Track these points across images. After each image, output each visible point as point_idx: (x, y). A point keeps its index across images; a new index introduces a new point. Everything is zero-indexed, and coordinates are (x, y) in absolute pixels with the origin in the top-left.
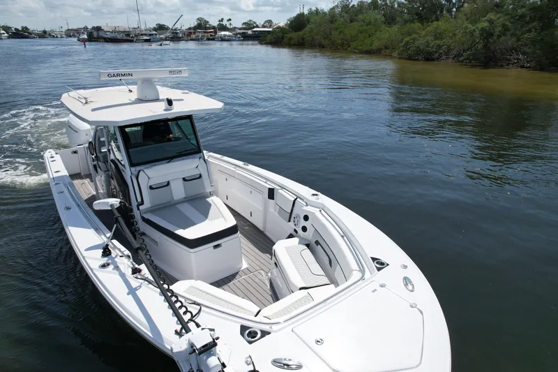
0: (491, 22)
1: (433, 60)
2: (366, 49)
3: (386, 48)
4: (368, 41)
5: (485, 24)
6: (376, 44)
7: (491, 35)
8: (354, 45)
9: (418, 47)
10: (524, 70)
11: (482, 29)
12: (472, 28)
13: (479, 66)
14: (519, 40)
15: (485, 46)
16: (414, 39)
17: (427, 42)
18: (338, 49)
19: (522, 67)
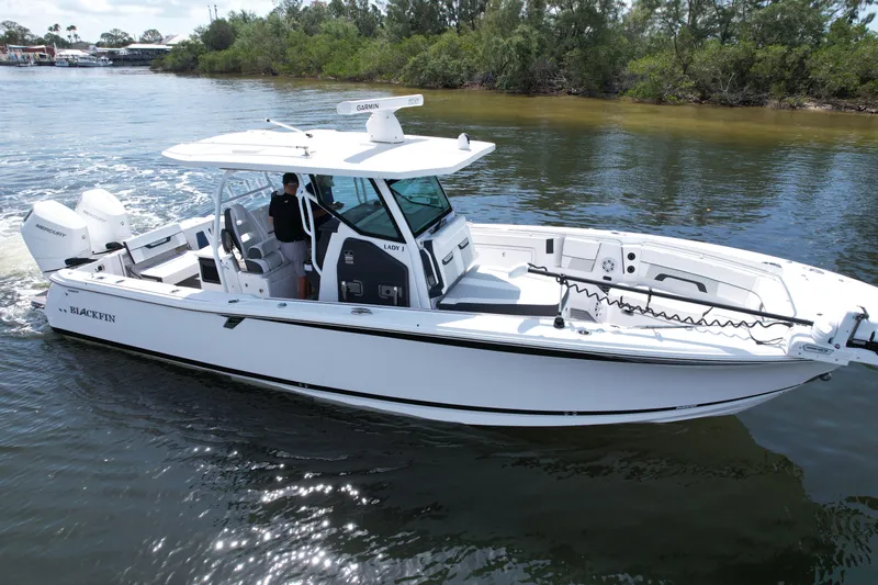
0: (523, 34)
1: (455, 87)
2: (349, 74)
3: (380, 72)
4: (349, 64)
5: (519, 39)
6: (364, 68)
7: (529, 52)
8: (328, 68)
9: (433, 70)
10: (572, 97)
11: (519, 46)
12: (505, 43)
13: (519, 93)
14: (560, 59)
15: (524, 67)
16: (425, 59)
17: (444, 61)
18: (304, 76)
19: (570, 93)
